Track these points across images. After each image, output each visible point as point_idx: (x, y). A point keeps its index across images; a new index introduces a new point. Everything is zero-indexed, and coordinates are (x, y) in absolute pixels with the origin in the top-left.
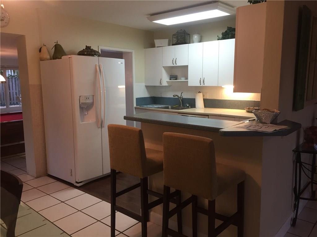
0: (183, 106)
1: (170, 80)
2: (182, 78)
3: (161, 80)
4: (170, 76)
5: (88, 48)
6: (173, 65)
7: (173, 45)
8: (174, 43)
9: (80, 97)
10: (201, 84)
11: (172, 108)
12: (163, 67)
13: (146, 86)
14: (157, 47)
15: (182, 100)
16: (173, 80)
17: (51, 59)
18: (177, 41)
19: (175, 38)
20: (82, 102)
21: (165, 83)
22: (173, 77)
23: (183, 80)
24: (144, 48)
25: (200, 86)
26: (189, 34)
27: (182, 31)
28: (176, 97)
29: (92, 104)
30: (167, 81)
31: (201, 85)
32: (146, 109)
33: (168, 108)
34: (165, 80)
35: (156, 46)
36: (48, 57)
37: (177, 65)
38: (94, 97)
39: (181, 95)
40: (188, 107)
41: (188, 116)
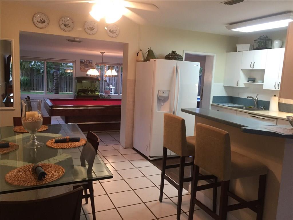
0: (257, 107)
1: (248, 82)
2: (259, 81)
3: (238, 82)
4: (249, 78)
5: (173, 52)
6: (250, 69)
7: (254, 49)
8: (255, 48)
9: (159, 91)
11: (246, 109)
12: (241, 70)
13: (225, 87)
14: (238, 51)
15: (257, 103)
16: (251, 82)
17: (144, 61)
18: (259, 46)
19: (256, 43)
20: (160, 95)
21: (242, 85)
22: (252, 80)
23: (260, 82)
24: (227, 52)
26: (272, 40)
27: (263, 37)
28: (251, 98)
29: (168, 98)
30: (244, 83)
31: (276, 89)
32: (220, 107)
33: (242, 108)
34: (243, 81)
35: (238, 50)
36: (143, 59)
37: (254, 69)
38: (170, 92)
39: (257, 97)
40: (262, 109)
41: (257, 117)
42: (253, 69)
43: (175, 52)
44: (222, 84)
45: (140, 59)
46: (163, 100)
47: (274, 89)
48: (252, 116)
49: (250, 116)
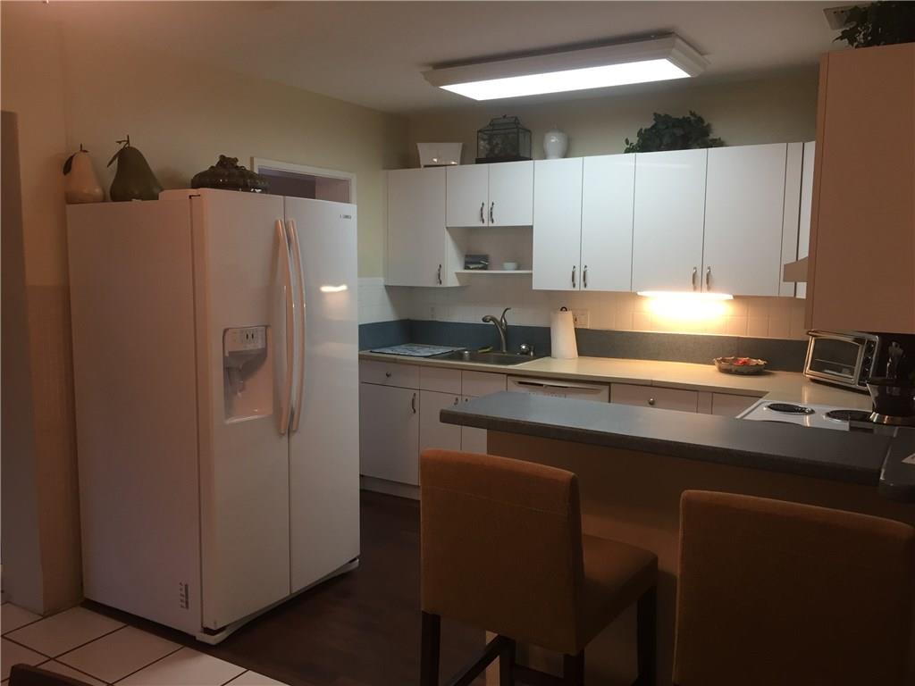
1: (466, 268)
2: (508, 265)
3: (439, 270)
4: (467, 256)
6: (481, 225)
7: (479, 161)
8: (483, 156)
10: (574, 286)
12: (447, 228)
13: (389, 288)
14: (426, 166)
16: (472, 269)
18: (492, 150)
19: (484, 140)
20: (230, 350)
21: (451, 281)
22: (473, 260)
23: (510, 269)
24: (384, 168)
25: (572, 289)
26: (529, 131)
27: (505, 121)
28: (491, 323)
29: (261, 356)
30: (457, 274)
31: (577, 289)
32: (395, 361)
33: (460, 356)
34: (452, 270)
35: (422, 163)
36: (98, 191)
37: (495, 225)
38: (269, 332)
39: (503, 316)
41: (542, 385)
42: (491, 225)
43: (236, 160)
44: (381, 281)
45: (86, 191)
46: (242, 367)
47: (567, 287)
48: (520, 383)
49: (514, 382)
